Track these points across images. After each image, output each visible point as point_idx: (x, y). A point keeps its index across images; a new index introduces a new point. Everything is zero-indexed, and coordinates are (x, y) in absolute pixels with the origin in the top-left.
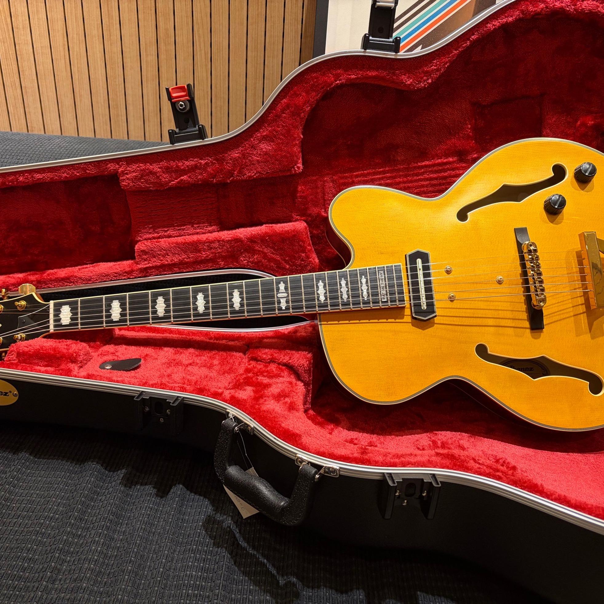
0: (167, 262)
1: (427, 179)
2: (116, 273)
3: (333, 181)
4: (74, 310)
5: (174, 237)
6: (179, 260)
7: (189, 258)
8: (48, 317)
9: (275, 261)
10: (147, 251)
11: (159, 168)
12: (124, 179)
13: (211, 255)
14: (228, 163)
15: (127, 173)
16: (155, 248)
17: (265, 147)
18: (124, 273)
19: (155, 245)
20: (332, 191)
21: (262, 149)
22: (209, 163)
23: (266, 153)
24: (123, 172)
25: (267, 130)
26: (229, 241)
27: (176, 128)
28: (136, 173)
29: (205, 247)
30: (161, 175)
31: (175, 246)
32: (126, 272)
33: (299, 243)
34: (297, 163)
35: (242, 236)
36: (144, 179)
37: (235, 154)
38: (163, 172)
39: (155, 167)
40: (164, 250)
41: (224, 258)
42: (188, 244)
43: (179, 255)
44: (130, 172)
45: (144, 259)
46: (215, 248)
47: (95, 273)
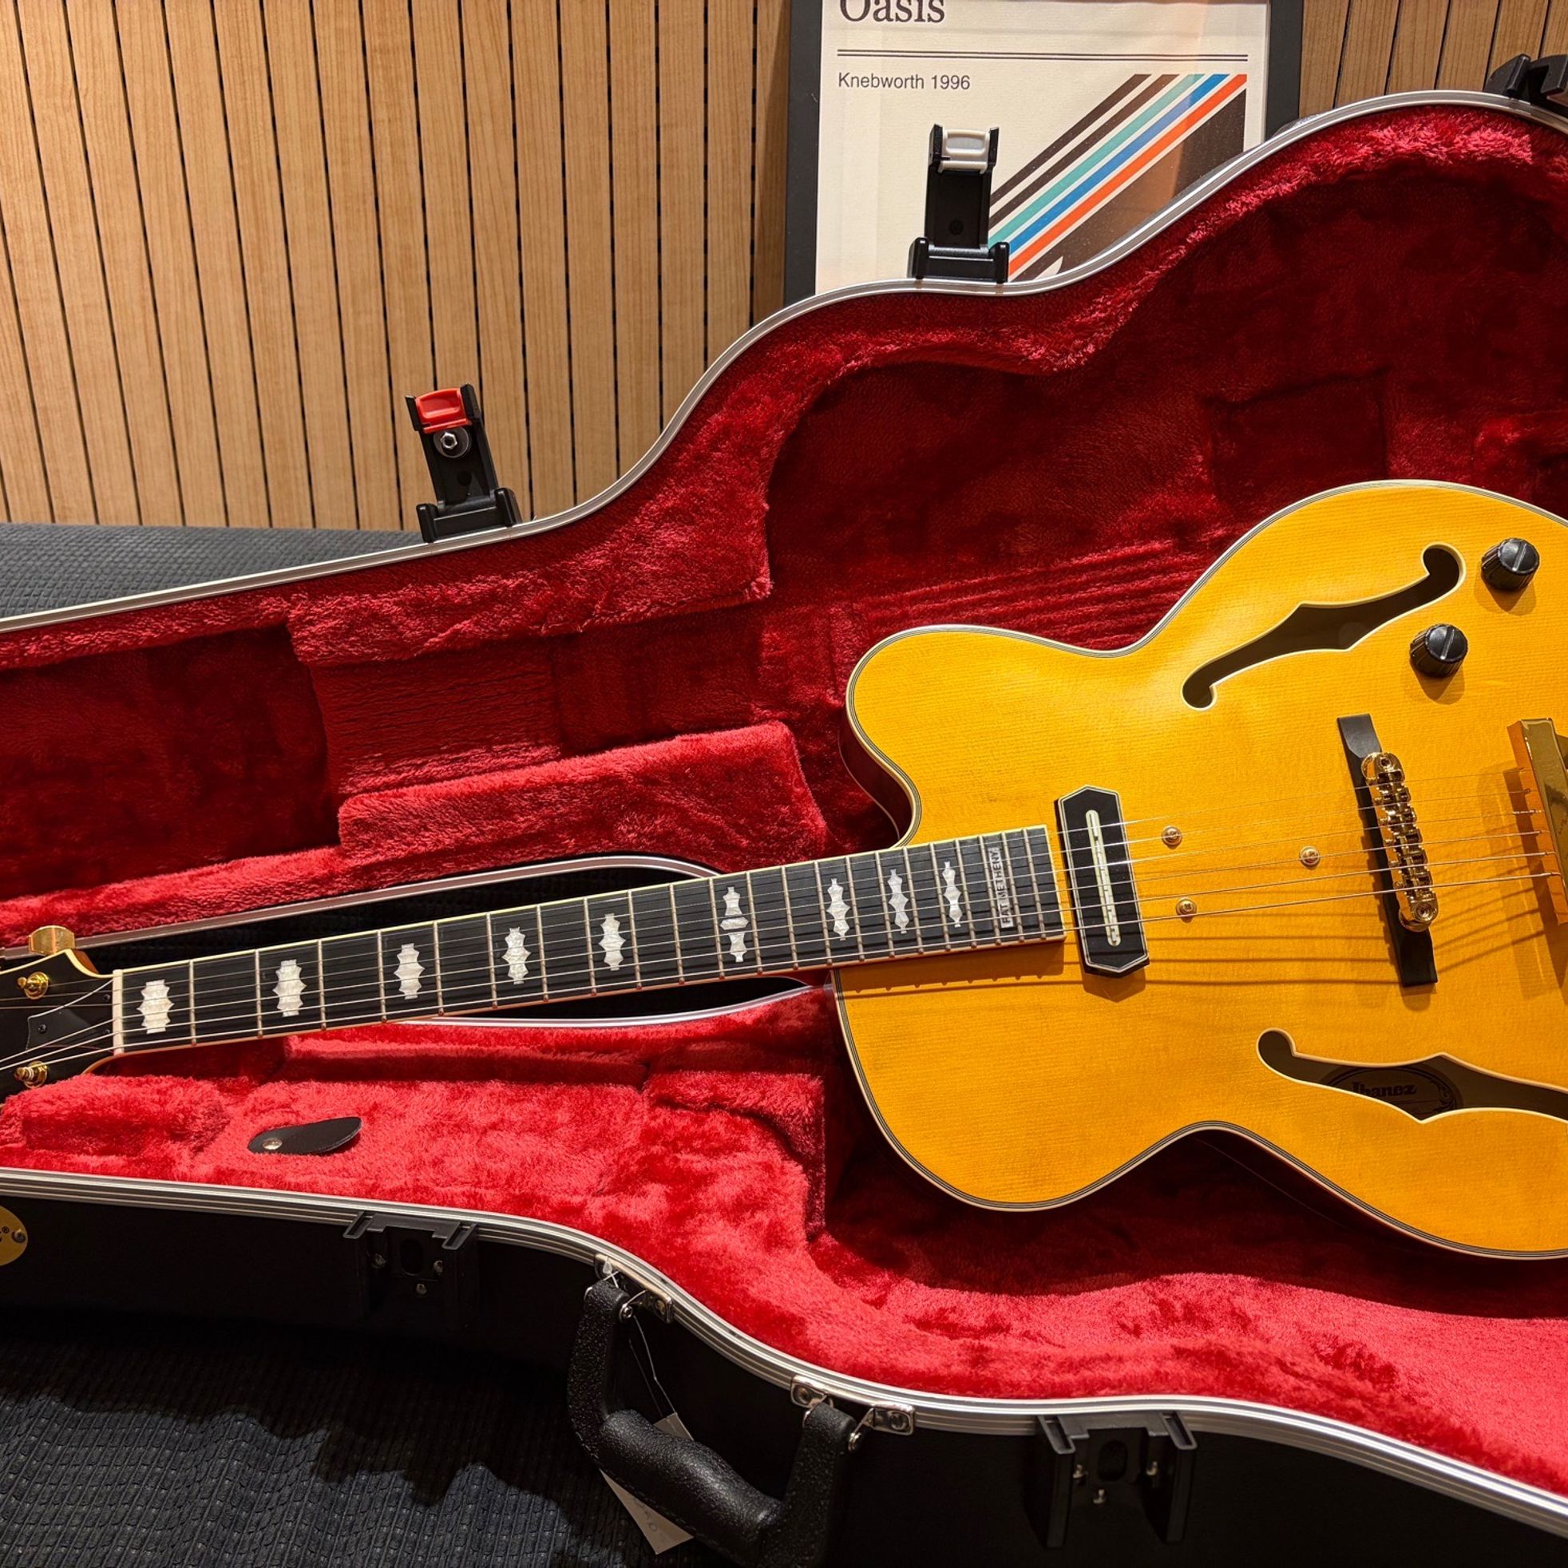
0: (423, 849)
1: (1097, 600)
2: (288, 884)
3: (852, 616)
4: (177, 993)
5: (442, 780)
6: (457, 840)
7: (483, 833)
8: (109, 1014)
9: (711, 829)
10: (370, 821)
11: (396, 604)
12: (305, 638)
13: (541, 823)
14: (577, 582)
15: (311, 620)
16: (391, 812)
17: (672, 537)
18: (309, 883)
19: (391, 804)
20: (850, 640)
21: (664, 543)
22: (526, 586)
23: (675, 554)
24: (299, 618)
25: (676, 494)
26: (587, 782)
27: (438, 499)
28: (335, 619)
29: (524, 803)
30: (401, 623)
31: (444, 806)
32: (315, 881)
33: (771, 780)
34: (756, 574)
35: (620, 768)
36: (357, 635)
37: (596, 559)
38: (408, 615)
39: (386, 603)
40: (416, 817)
41: (575, 829)
42: (479, 796)
43: (455, 827)
44: (321, 618)
45: (363, 844)
46: (550, 804)
47: (232, 886)
